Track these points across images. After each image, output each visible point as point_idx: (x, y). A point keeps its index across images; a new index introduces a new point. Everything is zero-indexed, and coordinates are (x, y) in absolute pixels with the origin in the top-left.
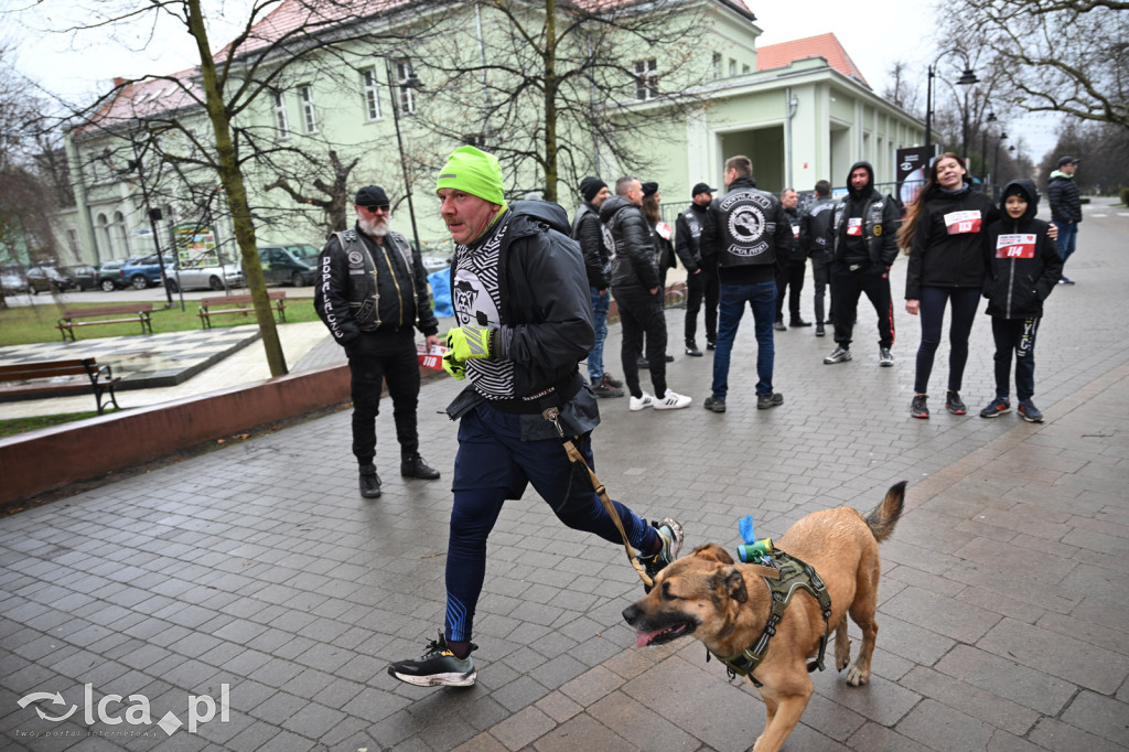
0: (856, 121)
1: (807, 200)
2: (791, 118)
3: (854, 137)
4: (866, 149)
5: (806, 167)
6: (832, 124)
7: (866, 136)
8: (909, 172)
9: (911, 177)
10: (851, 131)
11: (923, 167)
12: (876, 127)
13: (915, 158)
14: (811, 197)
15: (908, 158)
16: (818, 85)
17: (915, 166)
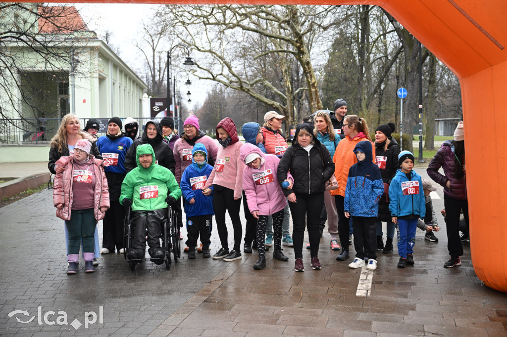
0: (109, 74)
2: (74, 69)
3: (108, 82)
5: (84, 101)
6: (99, 74)
8: (158, 112)
9: (159, 116)
10: (107, 80)
11: (166, 110)
12: (119, 79)
13: (161, 104)
15: (157, 104)
16: (92, 49)
17: (161, 109)
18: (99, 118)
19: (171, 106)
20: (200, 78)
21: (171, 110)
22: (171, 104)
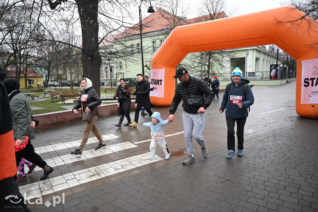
0: (261, 56)
2: (247, 56)
3: (261, 60)
4: (264, 63)
5: (250, 67)
6: (256, 57)
7: (264, 60)
9: (273, 70)
10: (260, 59)
12: (266, 58)
13: (274, 67)
14: (251, 74)
15: (273, 67)
16: (254, 49)
17: (274, 68)
18: (252, 72)
19: (278, 67)
21: (278, 68)
22: (278, 66)
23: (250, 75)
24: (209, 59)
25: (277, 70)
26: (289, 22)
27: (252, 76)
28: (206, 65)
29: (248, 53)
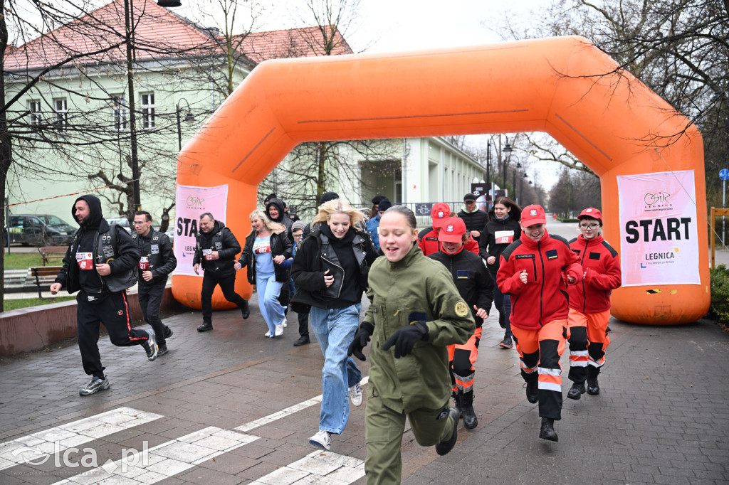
0: (441, 159)
1: (422, 208)
2: (406, 157)
3: (440, 169)
4: (447, 180)
5: (415, 187)
6: (429, 162)
7: (446, 169)
9: (479, 200)
10: (438, 166)
12: (451, 163)
13: (481, 189)
14: (424, 207)
15: (477, 189)
17: (481, 193)
18: (423, 202)
19: (490, 191)
20: (540, 159)
21: (490, 194)
22: (490, 188)
23: (421, 210)
24: (322, 161)
25: (488, 198)
26: (584, 77)
27: (427, 215)
28: (312, 178)
29: (408, 147)
